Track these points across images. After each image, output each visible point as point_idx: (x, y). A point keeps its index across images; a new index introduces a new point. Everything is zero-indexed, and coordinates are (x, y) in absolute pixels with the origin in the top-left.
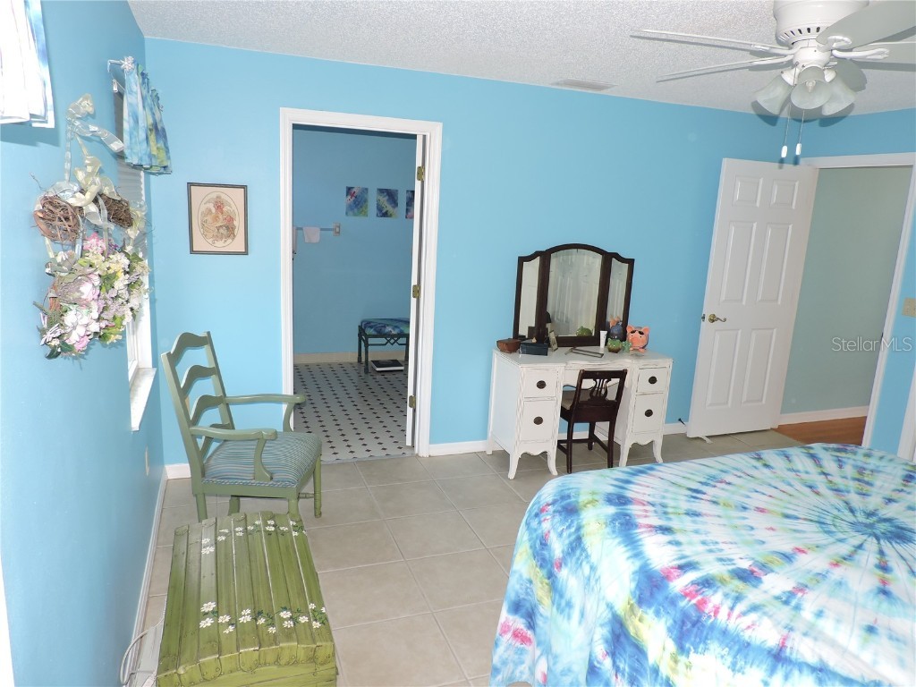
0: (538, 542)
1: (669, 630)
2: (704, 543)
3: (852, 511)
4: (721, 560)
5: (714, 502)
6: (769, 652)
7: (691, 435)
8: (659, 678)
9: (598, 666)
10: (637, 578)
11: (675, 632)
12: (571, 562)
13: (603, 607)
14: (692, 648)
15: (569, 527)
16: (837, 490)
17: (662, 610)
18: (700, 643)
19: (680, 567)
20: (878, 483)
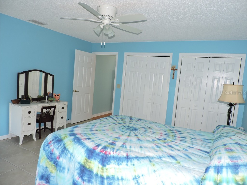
0: (49, 153)
1: (99, 162)
2: (99, 139)
3: (125, 127)
4: (105, 142)
5: (97, 130)
6: (125, 158)
7: (72, 123)
8: (98, 176)
9: (77, 182)
10: (86, 152)
11: (101, 162)
12: (63, 155)
13: (77, 164)
14: (106, 164)
15: (60, 145)
16: (119, 123)
17: (96, 158)
18: (108, 162)
19: (97, 146)
20: (126, 121)
